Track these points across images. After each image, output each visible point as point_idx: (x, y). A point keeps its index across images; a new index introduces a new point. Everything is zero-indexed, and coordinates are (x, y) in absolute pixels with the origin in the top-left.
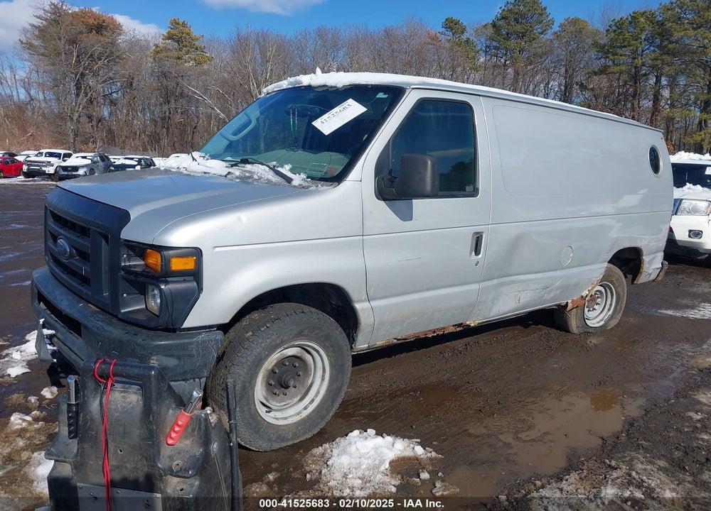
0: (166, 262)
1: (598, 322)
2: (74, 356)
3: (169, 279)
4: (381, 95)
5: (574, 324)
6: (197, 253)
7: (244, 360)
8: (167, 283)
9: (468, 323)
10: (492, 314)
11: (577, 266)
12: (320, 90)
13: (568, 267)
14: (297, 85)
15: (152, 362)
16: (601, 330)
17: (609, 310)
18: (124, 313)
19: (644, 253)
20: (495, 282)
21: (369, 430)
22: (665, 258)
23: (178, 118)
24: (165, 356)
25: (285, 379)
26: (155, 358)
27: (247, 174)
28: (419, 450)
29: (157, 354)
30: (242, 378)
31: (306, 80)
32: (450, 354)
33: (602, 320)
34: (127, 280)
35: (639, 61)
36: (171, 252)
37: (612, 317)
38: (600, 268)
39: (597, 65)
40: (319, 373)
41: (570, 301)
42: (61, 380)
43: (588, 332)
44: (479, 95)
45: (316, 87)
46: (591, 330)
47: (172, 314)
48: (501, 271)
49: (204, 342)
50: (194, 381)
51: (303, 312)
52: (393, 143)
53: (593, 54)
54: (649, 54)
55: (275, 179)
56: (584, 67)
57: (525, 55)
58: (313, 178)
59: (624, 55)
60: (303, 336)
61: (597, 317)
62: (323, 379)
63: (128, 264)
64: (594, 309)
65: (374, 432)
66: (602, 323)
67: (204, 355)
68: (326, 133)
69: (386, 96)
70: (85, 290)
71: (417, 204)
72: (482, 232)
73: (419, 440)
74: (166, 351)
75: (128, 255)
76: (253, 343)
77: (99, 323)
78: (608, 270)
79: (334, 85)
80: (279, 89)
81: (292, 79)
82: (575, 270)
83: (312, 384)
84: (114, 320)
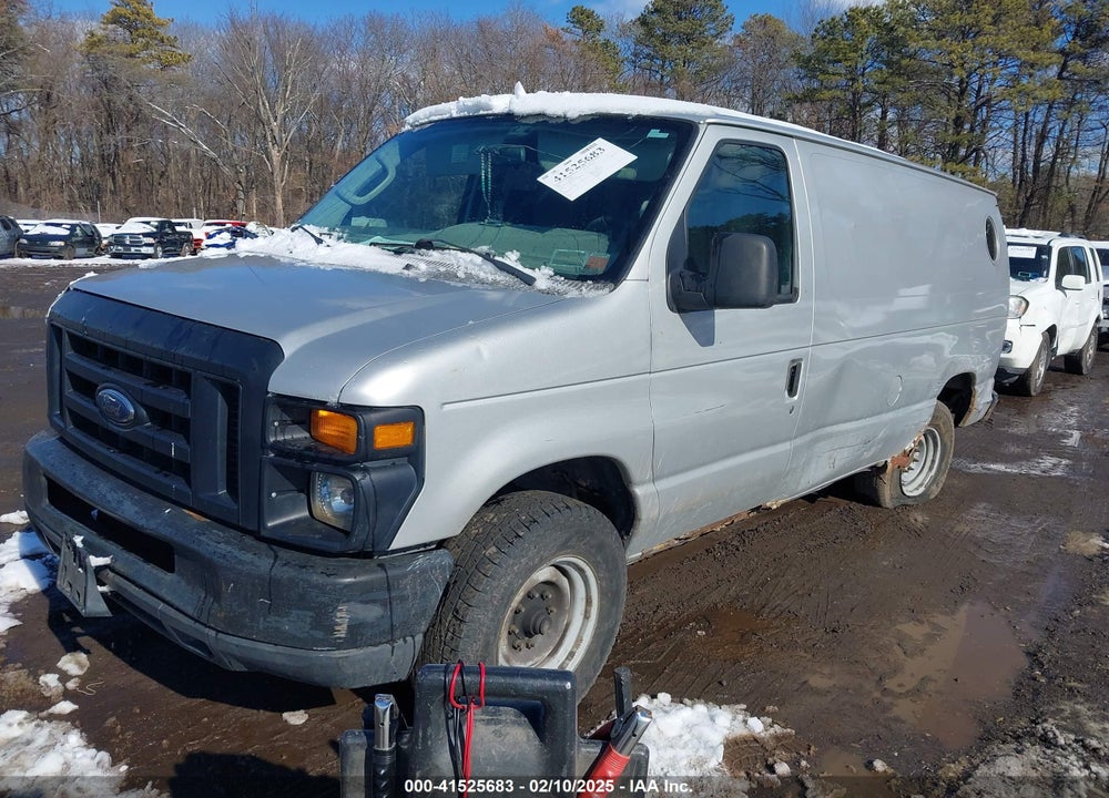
0: (366, 434)
1: (917, 489)
2: (161, 606)
3: (368, 464)
4: (654, 133)
5: (887, 494)
6: (413, 416)
7: (487, 598)
8: (366, 470)
9: (768, 504)
10: (800, 488)
11: (904, 406)
12: (533, 121)
13: (893, 409)
14: (481, 112)
15: (339, 615)
16: (923, 501)
17: (931, 469)
18: (274, 527)
19: (978, 381)
20: (808, 437)
21: (659, 695)
22: (995, 388)
23: (133, 159)
24: (362, 602)
25: (535, 623)
26: (344, 608)
27: (442, 269)
28: (757, 725)
29: (348, 601)
30: (484, 629)
31: (499, 104)
32: (723, 553)
33: (921, 485)
34: (278, 467)
35: (859, 86)
36: (373, 416)
37: (935, 480)
38: (927, 407)
39: (799, 86)
40: (580, 606)
41: (889, 460)
42: (79, 639)
43: (906, 505)
44: (791, 136)
45: (523, 117)
46: (910, 502)
47: (375, 528)
48: (817, 420)
49: (423, 571)
50: (405, 641)
51: (568, 507)
52: (689, 216)
53: (792, 70)
54: (873, 74)
55: (502, 277)
56: (780, 89)
57: (692, 69)
58: (568, 277)
59: (837, 75)
60: (568, 548)
61: (915, 482)
62: (586, 616)
63: (280, 438)
64: (910, 469)
65: (668, 696)
66: (922, 490)
67: (424, 595)
68: (572, 198)
69: (665, 135)
70: (175, 484)
71: (722, 316)
72: (801, 359)
73: (744, 706)
74: (363, 594)
75: (283, 423)
76: (501, 567)
77: (222, 546)
78: (937, 409)
79: (560, 113)
80: (440, 117)
81: (469, 102)
82: (901, 412)
83: (568, 625)
84: (249, 540)
